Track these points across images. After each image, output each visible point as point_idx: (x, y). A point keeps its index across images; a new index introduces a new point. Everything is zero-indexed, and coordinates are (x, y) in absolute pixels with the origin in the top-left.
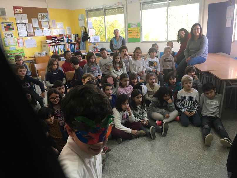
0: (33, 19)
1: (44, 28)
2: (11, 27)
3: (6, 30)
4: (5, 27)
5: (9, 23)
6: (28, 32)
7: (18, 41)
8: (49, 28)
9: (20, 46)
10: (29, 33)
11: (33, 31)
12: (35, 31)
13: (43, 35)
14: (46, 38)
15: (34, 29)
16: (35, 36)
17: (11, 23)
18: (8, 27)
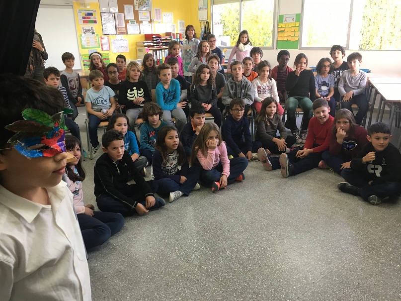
0: (125, 6)
1: (141, 22)
2: (92, 18)
3: (84, 22)
4: (83, 18)
5: (90, 12)
6: (117, 26)
7: (101, 41)
8: (151, 22)
9: (104, 49)
10: (119, 28)
11: (124, 26)
12: (128, 25)
13: (140, 33)
14: (144, 39)
15: (127, 22)
16: (127, 34)
17: (92, 12)
18: (88, 18)
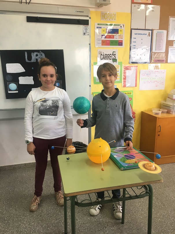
2: (117, 37)
3: (104, 43)
4: (103, 37)
5: (115, 27)
6: (154, 50)
7: (125, 73)
9: (128, 85)
10: (155, 53)
11: (164, 50)
15: (170, 43)
16: (167, 62)
17: (118, 27)
18: (110, 37)
